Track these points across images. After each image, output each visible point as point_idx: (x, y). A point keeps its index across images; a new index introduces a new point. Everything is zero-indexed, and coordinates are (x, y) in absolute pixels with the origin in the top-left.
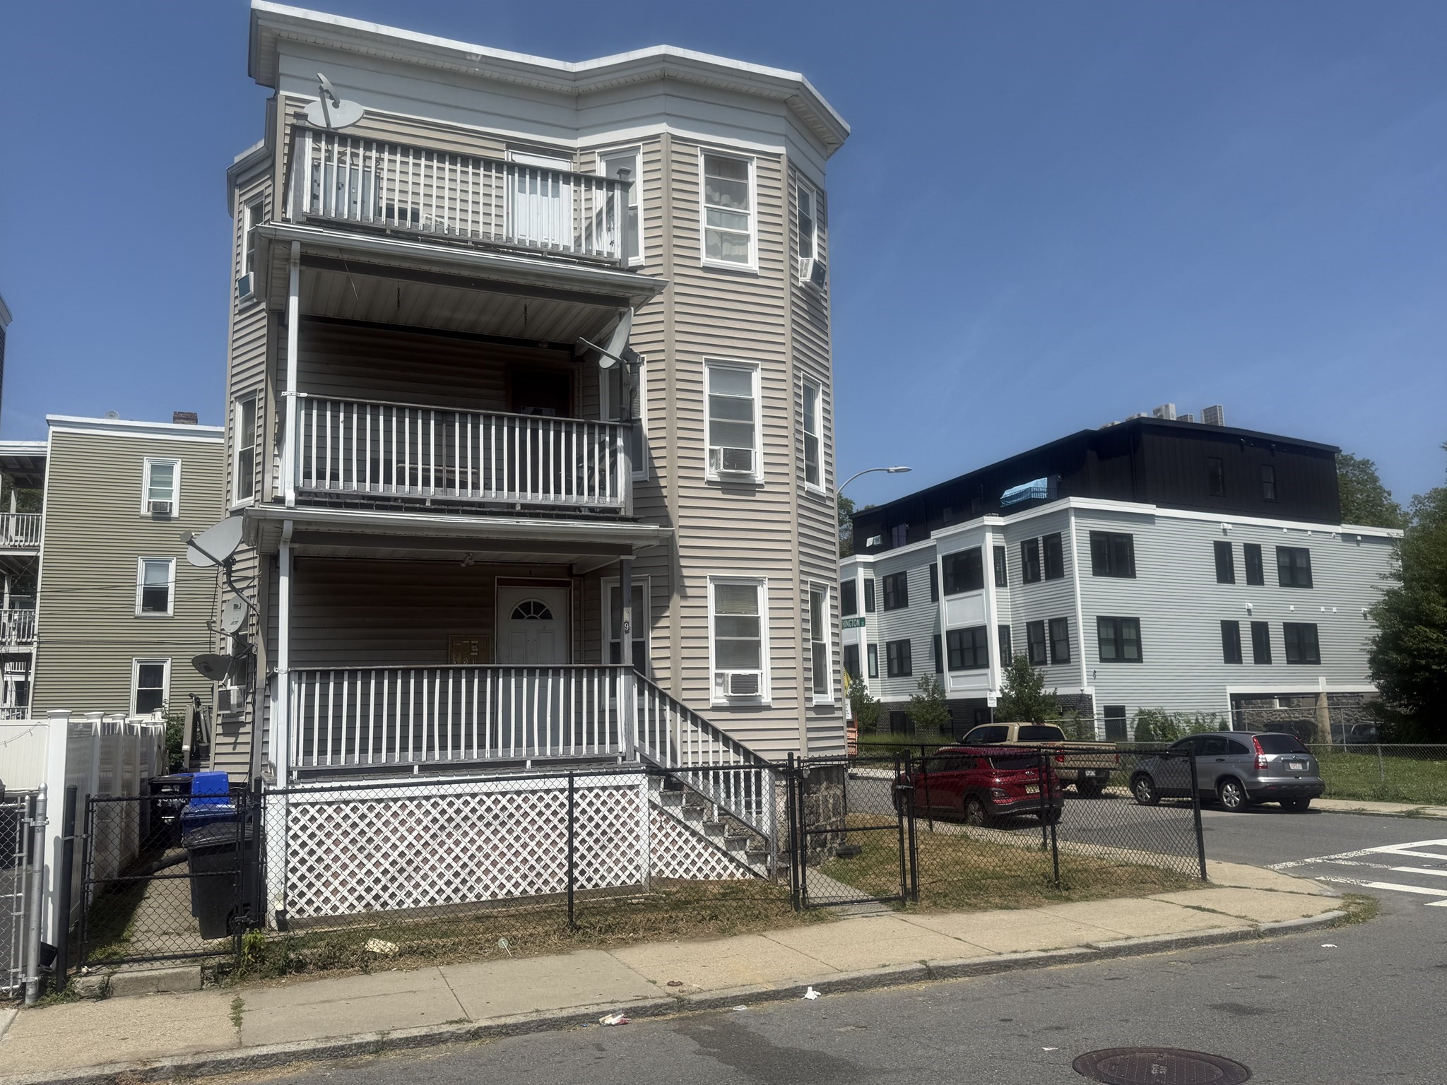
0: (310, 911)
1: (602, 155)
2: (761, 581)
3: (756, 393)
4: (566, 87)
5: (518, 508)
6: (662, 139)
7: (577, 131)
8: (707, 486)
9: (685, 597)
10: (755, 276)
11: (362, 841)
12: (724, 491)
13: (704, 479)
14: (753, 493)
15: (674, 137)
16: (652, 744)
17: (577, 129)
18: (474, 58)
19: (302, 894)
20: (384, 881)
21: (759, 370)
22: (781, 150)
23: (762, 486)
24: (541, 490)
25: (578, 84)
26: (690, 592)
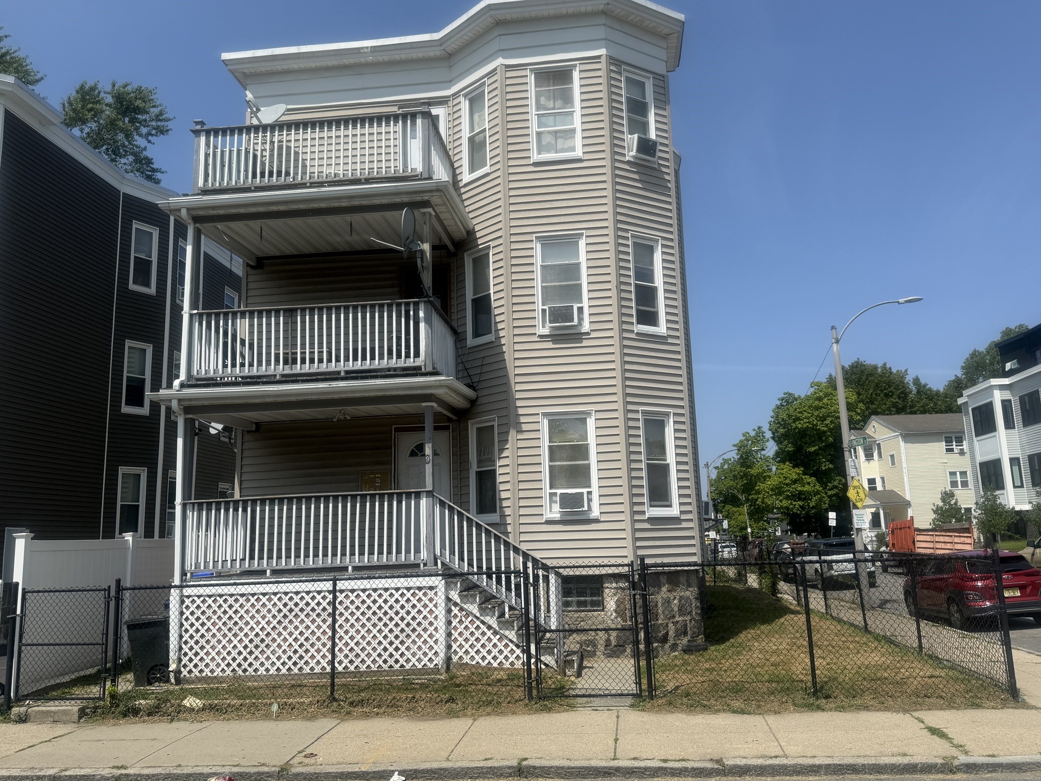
0: (196, 672)
1: (465, 96)
2: (588, 413)
3: (583, 257)
4: (436, 52)
5: (343, 374)
6: (498, 71)
7: (450, 82)
8: (539, 339)
9: (520, 431)
10: (580, 160)
11: (230, 624)
12: (554, 342)
13: (535, 334)
14: (580, 340)
15: (507, 66)
16: (452, 552)
17: (451, 81)
18: (365, 50)
19: (191, 660)
20: (245, 653)
21: (584, 237)
22: (602, 52)
23: (588, 334)
24: (360, 359)
25: (443, 47)
26: (525, 427)
